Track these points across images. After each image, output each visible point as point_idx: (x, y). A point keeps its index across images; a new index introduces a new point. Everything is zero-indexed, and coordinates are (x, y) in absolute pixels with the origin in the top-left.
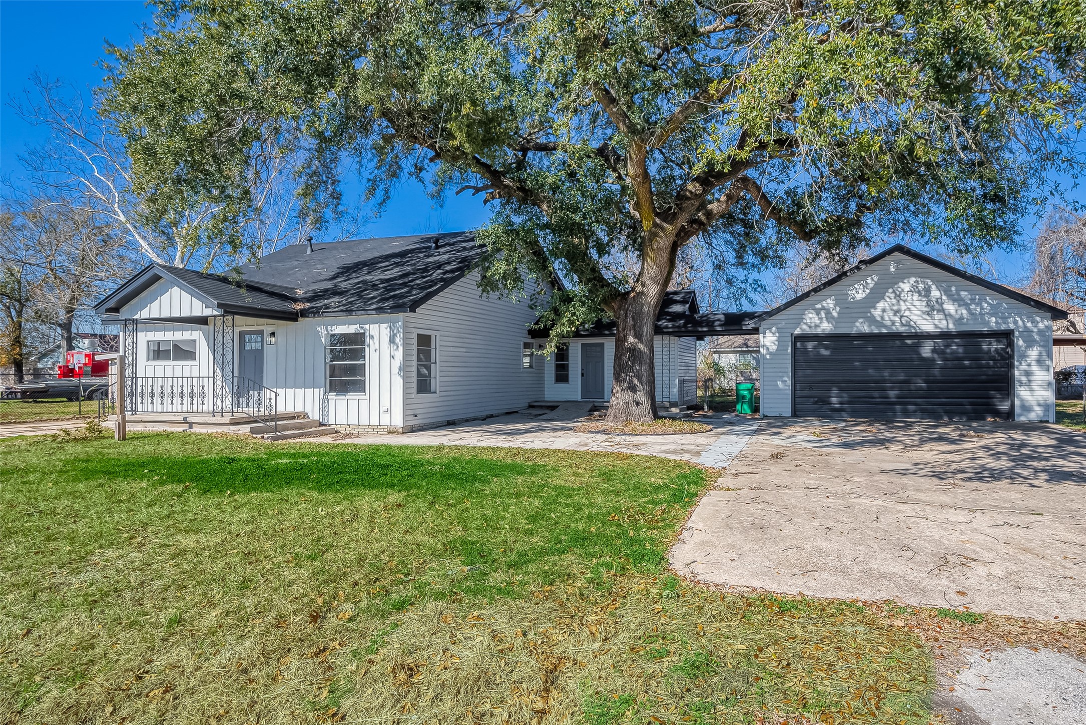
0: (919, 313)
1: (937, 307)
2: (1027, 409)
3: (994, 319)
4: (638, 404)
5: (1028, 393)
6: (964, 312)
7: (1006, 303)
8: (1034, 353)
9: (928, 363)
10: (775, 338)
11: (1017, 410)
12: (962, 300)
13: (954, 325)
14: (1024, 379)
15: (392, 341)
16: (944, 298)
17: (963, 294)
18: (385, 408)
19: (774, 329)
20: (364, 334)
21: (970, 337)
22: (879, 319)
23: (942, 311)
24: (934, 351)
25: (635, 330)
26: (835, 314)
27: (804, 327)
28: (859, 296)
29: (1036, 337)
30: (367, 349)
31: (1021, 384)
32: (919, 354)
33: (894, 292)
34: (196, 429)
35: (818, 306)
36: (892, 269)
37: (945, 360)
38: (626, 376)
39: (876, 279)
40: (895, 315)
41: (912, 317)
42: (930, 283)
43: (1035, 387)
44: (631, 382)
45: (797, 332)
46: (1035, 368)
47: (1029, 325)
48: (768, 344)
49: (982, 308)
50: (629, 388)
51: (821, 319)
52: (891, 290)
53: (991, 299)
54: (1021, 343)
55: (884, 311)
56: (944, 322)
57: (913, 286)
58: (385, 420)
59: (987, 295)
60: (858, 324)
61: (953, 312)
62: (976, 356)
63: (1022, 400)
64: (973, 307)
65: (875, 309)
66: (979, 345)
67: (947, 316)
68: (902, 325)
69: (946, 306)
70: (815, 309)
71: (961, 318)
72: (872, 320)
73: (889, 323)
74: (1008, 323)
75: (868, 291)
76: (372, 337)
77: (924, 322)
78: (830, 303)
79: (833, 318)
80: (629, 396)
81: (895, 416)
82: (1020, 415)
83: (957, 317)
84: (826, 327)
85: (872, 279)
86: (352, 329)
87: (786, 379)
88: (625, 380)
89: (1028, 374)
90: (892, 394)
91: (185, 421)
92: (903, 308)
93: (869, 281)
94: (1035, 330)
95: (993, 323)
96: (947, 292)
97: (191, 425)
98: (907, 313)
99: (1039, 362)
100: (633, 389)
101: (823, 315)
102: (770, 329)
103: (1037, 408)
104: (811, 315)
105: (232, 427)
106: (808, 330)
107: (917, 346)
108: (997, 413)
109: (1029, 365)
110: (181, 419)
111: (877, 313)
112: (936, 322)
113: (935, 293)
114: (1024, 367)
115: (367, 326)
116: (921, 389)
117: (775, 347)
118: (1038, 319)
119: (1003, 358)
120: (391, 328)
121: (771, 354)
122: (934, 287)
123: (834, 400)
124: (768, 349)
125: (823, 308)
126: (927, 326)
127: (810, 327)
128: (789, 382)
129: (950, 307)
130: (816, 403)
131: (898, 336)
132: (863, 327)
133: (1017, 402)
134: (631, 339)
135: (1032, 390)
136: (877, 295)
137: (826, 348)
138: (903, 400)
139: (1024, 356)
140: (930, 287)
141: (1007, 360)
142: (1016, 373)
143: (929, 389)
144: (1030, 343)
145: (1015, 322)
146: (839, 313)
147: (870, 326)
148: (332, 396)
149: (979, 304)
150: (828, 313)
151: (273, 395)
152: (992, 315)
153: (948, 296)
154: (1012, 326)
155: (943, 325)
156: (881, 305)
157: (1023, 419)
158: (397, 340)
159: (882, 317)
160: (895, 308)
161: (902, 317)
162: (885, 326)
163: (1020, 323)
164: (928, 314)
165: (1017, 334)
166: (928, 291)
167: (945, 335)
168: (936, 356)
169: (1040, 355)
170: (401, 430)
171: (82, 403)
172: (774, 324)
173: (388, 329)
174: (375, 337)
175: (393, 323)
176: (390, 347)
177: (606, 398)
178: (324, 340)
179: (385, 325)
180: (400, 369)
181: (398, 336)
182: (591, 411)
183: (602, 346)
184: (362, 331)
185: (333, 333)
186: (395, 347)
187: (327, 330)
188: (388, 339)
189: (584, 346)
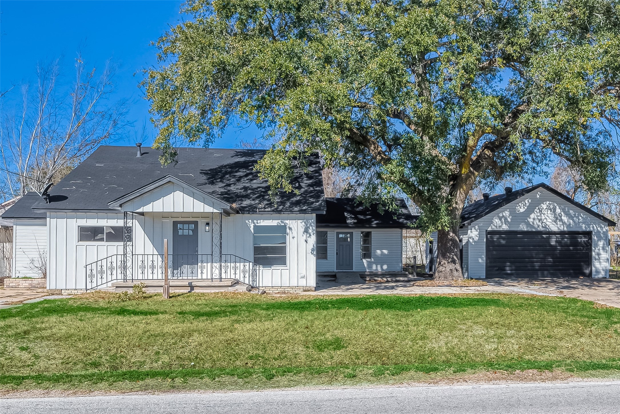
0: (550, 221)
1: (559, 218)
2: (598, 272)
3: (584, 225)
4: (457, 270)
5: (598, 263)
6: (571, 221)
7: (590, 217)
8: (601, 243)
9: (554, 248)
10: (477, 233)
11: (594, 273)
12: (570, 214)
13: (567, 228)
14: (597, 257)
15: (306, 231)
16: (562, 213)
17: (571, 211)
18: (302, 275)
19: (477, 227)
20: (285, 227)
21: (573, 234)
22: (531, 223)
23: (561, 220)
24: (556, 241)
25: (453, 229)
26: (509, 220)
27: (493, 227)
28: (522, 210)
29: (602, 235)
30: (288, 237)
31: (596, 259)
32: (549, 243)
33: (539, 209)
34: (198, 290)
35: (501, 215)
36: (538, 196)
37: (561, 246)
38: (450, 254)
39: (530, 201)
40: (539, 222)
41: (547, 223)
42: (556, 205)
43: (601, 261)
44: (453, 258)
45: (490, 229)
46: (601, 251)
47: (599, 229)
48: (473, 235)
49: (579, 219)
50: (451, 262)
51: (502, 222)
52: (537, 208)
53: (583, 215)
54: (595, 238)
55: (534, 219)
56: (562, 226)
57: (548, 206)
58: (302, 283)
59: (582, 212)
60: (521, 226)
61: (566, 221)
62: (575, 244)
63: (596, 267)
64: (575, 219)
65: (530, 218)
66: (576, 238)
67: (564, 223)
68: (543, 227)
69: (563, 218)
70: (499, 217)
71: (570, 224)
72: (528, 224)
73: (536, 226)
74: (589, 227)
75: (526, 208)
76: (290, 229)
77: (553, 226)
78: (507, 213)
79: (508, 222)
80: (452, 266)
81: (538, 277)
82: (595, 275)
83: (568, 223)
84: (505, 227)
85: (528, 201)
86: (275, 223)
87: (483, 256)
88: (449, 257)
89: (599, 254)
90: (537, 265)
91: (189, 285)
92: (543, 218)
93: (527, 202)
94: (602, 232)
95: (584, 228)
96: (563, 210)
97: (192, 287)
98: (545, 221)
99: (603, 249)
100: (454, 262)
101: (503, 220)
102: (474, 227)
103: (602, 271)
104: (497, 220)
105: (230, 288)
106: (495, 229)
107: (549, 238)
108: (584, 275)
109: (599, 250)
111: (531, 220)
112: (559, 226)
113: (558, 211)
114: (597, 251)
115: (287, 222)
116: (550, 262)
117: (477, 238)
118: (603, 226)
119: (587, 246)
120: (305, 223)
121: (475, 242)
122: (558, 207)
123: (508, 268)
124: (473, 239)
125: (503, 216)
126: (554, 228)
127: (496, 227)
128: (485, 259)
129: (565, 219)
130: (497, 270)
131: (540, 233)
132: (523, 228)
133: (593, 268)
134: (451, 234)
135: (600, 262)
136: (530, 210)
137: (504, 239)
138: (543, 268)
139: (597, 245)
140: (556, 207)
141: (588, 246)
142: (593, 253)
143: (554, 262)
144: (600, 239)
145: (593, 227)
146: (511, 219)
147: (527, 227)
149: (578, 217)
150: (506, 219)
152: (583, 223)
153: (564, 212)
154: (592, 229)
155: (562, 228)
156: (532, 216)
157: (596, 277)
158: (310, 231)
159: (533, 223)
160: (539, 218)
161: (542, 222)
162: (534, 227)
163: (595, 227)
164: (555, 222)
165: (593, 233)
166: (555, 209)
167: (562, 233)
168: (557, 244)
169: (604, 244)
170: (314, 289)
172: (476, 224)
173: (303, 223)
174: (292, 229)
175: (307, 220)
176: (305, 236)
177: (354, 270)
178: (252, 229)
179: (301, 221)
180: (313, 250)
181: (311, 228)
182: (361, 278)
183: (351, 234)
184: (283, 224)
185: (259, 225)
186: (308, 235)
187: (254, 223)
188: (303, 230)
189: (338, 234)
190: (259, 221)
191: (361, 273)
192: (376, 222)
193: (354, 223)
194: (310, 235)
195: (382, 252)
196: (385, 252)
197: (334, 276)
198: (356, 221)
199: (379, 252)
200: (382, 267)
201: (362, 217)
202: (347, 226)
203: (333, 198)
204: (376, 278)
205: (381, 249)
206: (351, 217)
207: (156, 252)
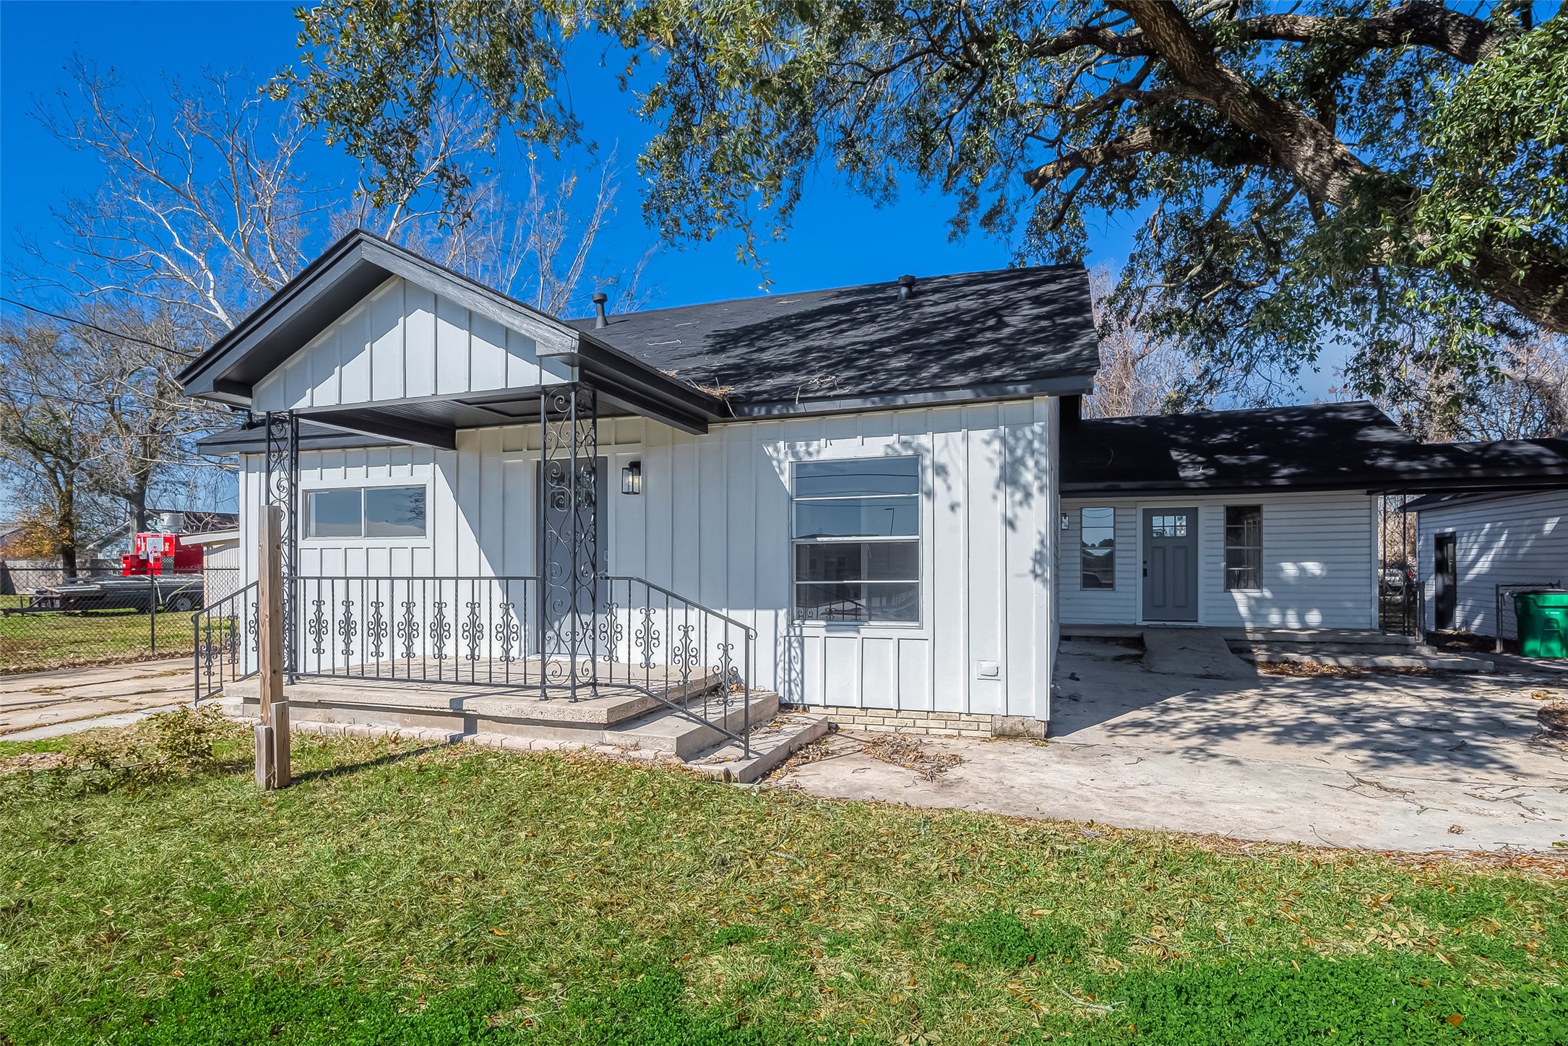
15: (1009, 477)
18: (988, 666)
20: (915, 460)
30: (925, 504)
34: (486, 737)
58: (990, 700)
76: (941, 470)
86: (874, 447)
91: (456, 710)
97: (471, 723)
105: (609, 736)
110: (441, 700)
115: (924, 440)
120: (1004, 441)
148: (814, 629)
151: (737, 636)
158: (1028, 476)
170: (1042, 730)
171: (158, 618)
173: (997, 445)
174: (951, 469)
175: (1015, 426)
176: (1001, 496)
177: (1203, 621)
178: (785, 479)
179: (986, 434)
180: (1038, 559)
181: (1030, 463)
182: (1234, 651)
183: (1192, 515)
184: (910, 452)
185: (814, 458)
186: (1019, 496)
187: (795, 454)
188: (996, 473)
189: (1148, 515)
190: (814, 446)
191: (1229, 635)
192: (1285, 471)
193: (1207, 478)
194: (1028, 495)
195: (1303, 570)
196: (1313, 567)
197: (1138, 642)
198: (1211, 472)
199: (1290, 569)
200: (1301, 617)
201: (1233, 460)
202: (1182, 488)
203: (1133, 418)
204: (1294, 656)
205: (1295, 559)
206: (1193, 462)
207: (488, 571)
